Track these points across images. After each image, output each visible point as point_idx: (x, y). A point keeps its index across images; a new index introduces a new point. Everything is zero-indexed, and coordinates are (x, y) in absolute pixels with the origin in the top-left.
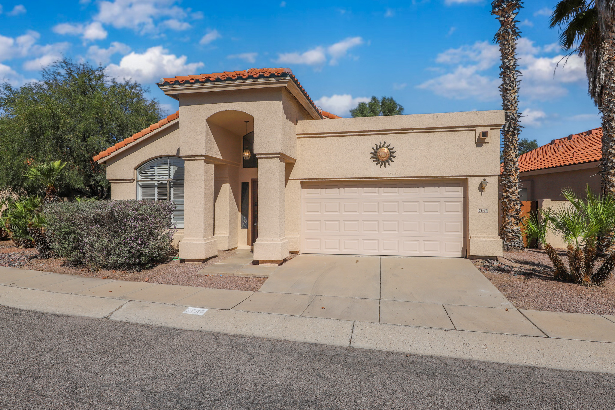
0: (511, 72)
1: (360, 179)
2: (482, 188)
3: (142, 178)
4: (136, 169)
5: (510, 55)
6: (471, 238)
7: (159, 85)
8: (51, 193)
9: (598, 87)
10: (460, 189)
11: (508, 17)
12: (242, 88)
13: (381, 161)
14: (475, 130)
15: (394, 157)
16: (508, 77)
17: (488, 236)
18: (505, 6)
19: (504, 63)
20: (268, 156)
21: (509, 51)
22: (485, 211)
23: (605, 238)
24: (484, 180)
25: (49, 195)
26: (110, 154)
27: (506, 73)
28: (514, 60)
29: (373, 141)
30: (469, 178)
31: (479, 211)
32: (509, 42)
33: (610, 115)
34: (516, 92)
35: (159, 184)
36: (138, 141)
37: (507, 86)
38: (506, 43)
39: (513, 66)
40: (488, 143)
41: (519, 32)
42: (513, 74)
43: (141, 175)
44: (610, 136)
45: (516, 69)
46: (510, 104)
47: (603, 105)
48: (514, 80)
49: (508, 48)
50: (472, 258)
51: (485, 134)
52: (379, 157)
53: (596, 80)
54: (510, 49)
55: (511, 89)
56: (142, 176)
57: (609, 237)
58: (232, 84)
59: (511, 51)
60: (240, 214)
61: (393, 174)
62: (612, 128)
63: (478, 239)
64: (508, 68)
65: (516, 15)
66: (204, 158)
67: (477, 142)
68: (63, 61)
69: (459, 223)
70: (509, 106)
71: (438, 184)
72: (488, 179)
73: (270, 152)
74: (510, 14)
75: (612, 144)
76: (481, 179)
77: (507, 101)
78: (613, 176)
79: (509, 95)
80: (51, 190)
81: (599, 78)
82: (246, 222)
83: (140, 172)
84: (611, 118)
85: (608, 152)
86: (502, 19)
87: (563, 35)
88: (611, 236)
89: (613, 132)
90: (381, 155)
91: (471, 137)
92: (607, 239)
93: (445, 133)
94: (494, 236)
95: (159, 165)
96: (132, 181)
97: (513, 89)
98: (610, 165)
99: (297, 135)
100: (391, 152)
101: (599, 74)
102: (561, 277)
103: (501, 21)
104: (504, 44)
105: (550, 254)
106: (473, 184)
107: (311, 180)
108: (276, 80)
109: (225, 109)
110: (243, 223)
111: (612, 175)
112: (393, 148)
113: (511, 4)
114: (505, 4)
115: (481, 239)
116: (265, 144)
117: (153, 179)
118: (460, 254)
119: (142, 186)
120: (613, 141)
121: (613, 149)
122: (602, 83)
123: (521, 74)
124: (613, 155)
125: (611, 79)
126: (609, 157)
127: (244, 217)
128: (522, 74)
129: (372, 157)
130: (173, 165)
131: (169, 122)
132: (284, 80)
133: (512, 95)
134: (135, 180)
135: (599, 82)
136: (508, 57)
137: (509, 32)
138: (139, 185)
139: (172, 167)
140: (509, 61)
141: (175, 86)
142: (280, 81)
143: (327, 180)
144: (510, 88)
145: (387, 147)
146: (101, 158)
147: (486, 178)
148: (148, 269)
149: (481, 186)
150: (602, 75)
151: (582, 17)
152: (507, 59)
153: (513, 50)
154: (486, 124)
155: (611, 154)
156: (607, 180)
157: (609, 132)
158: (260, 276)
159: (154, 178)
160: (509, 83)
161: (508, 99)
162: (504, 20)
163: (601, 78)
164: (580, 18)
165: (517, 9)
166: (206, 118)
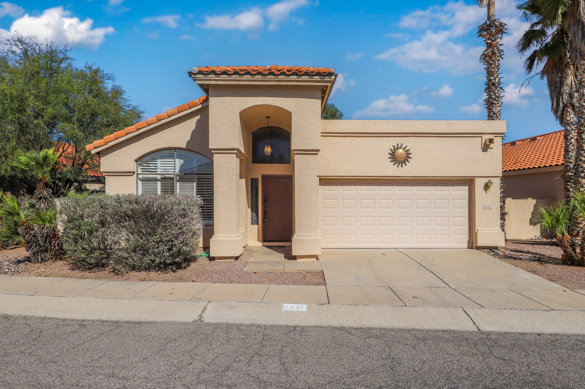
0: (496, 88)
1: (378, 178)
2: (487, 187)
3: (142, 171)
4: (137, 161)
5: (495, 74)
6: (477, 230)
7: (190, 74)
8: (44, 186)
9: (561, 105)
10: (466, 188)
11: (494, 40)
12: (284, 83)
13: (398, 162)
14: (481, 137)
15: (410, 158)
16: (493, 92)
17: (492, 229)
18: (494, 31)
19: (490, 80)
20: (306, 152)
21: (495, 70)
22: (489, 207)
23: (575, 229)
24: (489, 181)
25: (42, 188)
26: (107, 143)
27: (492, 89)
28: (498, 78)
29: (390, 143)
30: (476, 178)
31: (484, 207)
32: (495, 62)
33: (581, 129)
34: (500, 106)
35: (162, 178)
36: (141, 131)
37: (493, 100)
38: (492, 63)
39: (498, 83)
40: (492, 148)
41: (502, 54)
42: (498, 91)
43: (141, 167)
44: (580, 146)
45: (500, 86)
46: (495, 116)
47: (565, 120)
48: (498, 95)
49: (494, 67)
50: (478, 248)
51: (491, 141)
52: (397, 158)
53: (560, 100)
54: (496, 68)
55: (497, 103)
56: (142, 169)
57: (578, 229)
58: (274, 79)
59: (497, 70)
60: (249, 210)
61: (409, 173)
62: (582, 139)
63: (484, 232)
64: (494, 84)
65: (501, 39)
66: (236, 152)
67: (483, 147)
68: (17, 40)
69: (465, 218)
70: (495, 117)
71: (446, 183)
72: (492, 180)
73: (309, 149)
74: (496, 38)
75: (582, 152)
76: (486, 180)
77: (492, 113)
78: (583, 179)
79: (494, 108)
80: (44, 182)
81: (562, 98)
82: (255, 218)
83: (140, 165)
84: (582, 131)
85: (579, 159)
86: (490, 41)
87: (527, 60)
88: (579, 227)
89: (583, 143)
90: (399, 156)
91: (477, 142)
92: (576, 230)
93: (456, 138)
94: (496, 229)
95: (162, 157)
96: (132, 174)
97: (498, 103)
98: (581, 169)
99: (322, 133)
100: (408, 154)
101: (562, 94)
102: (570, 262)
103: (487, 43)
104: (491, 64)
105: (562, 243)
106: (479, 184)
107: (330, 177)
108: (321, 79)
109: (261, 103)
110: (252, 219)
111: (582, 177)
112: (409, 150)
113: (498, 29)
114: (493, 29)
115: (487, 232)
116: (304, 141)
117: (154, 172)
118: (466, 245)
119: (142, 180)
120: (583, 150)
121: (583, 156)
122: (565, 102)
123: (502, 91)
124: (583, 161)
125: (582, 99)
126: (580, 163)
127: (254, 214)
128: (504, 90)
129: (390, 158)
130: (179, 158)
131: (179, 112)
132: (329, 80)
133: (497, 108)
134: (136, 173)
135: (563, 101)
136: (494, 76)
137: (496, 53)
138: (139, 178)
139: (177, 160)
140: (495, 79)
141: (209, 76)
142: (325, 80)
143: (346, 178)
144: (495, 102)
145: (404, 149)
146: (95, 148)
147: (491, 179)
148: (185, 268)
149: (486, 186)
150: (565, 95)
151: (550, 45)
152: (493, 77)
153: (498, 69)
154: (491, 132)
155: (581, 160)
156: (577, 182)
157: (580, 142)
158: (312, 271)
159: (157, 171)
160: (495, 98)
161: (494, 112)
162: (491, 43)
163: (564, 98)
164: (549, 46)
165: (501, 34)
166: (239, 111)
